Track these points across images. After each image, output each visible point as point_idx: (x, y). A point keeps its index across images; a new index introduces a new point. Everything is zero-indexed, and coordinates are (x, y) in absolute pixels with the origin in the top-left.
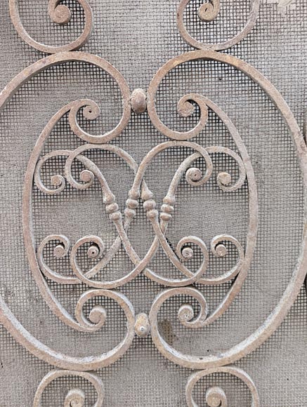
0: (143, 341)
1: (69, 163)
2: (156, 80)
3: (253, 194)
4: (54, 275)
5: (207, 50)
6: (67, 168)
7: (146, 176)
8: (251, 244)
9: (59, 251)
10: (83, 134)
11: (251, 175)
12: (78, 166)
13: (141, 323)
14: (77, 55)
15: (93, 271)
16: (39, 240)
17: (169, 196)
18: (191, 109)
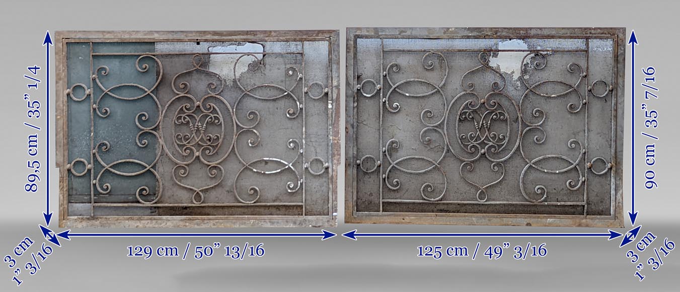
0: (198, 157)
1: (182, 118)
2: (202, 100)
3: (223, 125)
4: (179, 143)
5: (213, 94)
6: (182, 119)
7: (200, 120)
8: (222, 136)
9: (179, 137)
10: (186, 111)
11: (222, 121)
12: (185, 118)
13: (197, 154)
14: (186, 95)
15: (187, 142)
16: (175, 134)
17: (205, 125)
18: (209, 107)
